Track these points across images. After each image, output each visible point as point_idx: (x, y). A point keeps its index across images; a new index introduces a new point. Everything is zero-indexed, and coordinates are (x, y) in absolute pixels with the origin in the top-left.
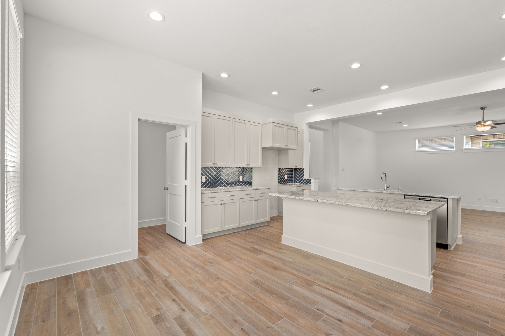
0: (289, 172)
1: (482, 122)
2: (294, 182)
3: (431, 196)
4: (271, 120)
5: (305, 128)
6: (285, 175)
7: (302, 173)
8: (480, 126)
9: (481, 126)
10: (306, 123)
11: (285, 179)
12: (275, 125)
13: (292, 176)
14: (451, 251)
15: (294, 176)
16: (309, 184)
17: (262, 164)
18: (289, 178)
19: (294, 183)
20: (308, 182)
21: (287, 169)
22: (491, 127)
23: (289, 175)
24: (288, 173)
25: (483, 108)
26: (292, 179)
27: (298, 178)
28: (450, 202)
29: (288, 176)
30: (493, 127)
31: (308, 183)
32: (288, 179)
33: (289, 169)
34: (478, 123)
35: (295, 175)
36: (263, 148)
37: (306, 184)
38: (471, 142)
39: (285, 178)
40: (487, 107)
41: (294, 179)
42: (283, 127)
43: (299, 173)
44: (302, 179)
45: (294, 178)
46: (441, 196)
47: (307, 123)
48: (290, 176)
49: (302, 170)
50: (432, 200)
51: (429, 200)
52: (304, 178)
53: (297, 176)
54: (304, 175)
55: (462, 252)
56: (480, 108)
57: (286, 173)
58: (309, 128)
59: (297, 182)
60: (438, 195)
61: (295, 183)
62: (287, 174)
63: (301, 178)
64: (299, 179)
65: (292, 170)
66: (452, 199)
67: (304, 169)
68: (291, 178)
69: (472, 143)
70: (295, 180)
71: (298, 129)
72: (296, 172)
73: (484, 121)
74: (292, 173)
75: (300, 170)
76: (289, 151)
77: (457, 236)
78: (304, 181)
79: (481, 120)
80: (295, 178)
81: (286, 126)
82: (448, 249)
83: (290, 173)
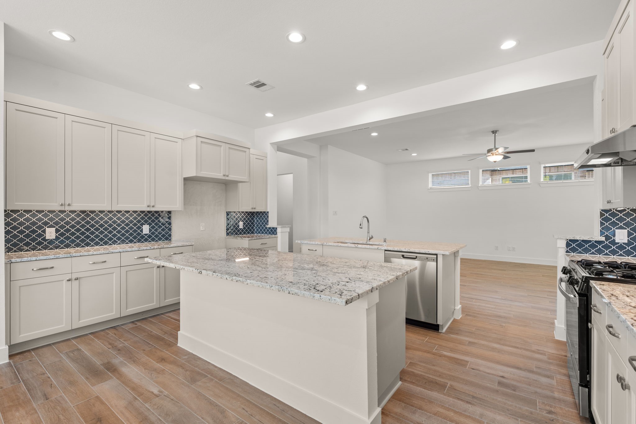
0: (247, 217)
1: (494, 149)
2: (256, 232)
3: (417, 251)
4: (194, 132)
5: (269, 150)
6: (239, 222)
7: (266, 219)
8: (491, 154)
9: (493, 155)
10: (270, 143)
11: (240, 228)
12: (201, 142)
13: (252, 223)
14: (442, 334)
15: (256, 223)
16: (275, 235)
17: (184, 204)
18: (247, 226)
19: (255, 234)
20: (273, 231)
21: (243, 212)
22: (503, 156)
23: (246, 221)
24: (245, 219)
25: (494, 132)
26: (252, 228)
27: (261, 226)
28: (440, 259)
29: (244, 224)
30: (505, 158)
31: (273, 233)
32: (244, 228)
33: (246, 212)
34: (489, 151)
35: (258, 221)
36: (185, 179)
37: (271, 234)
38: (490, 179)
39: (238, 226)
40: (499, 131)
41: (256, 228)
42: (221, 146)
43: (263, 219)
44: (266, 228)
45: (256, 225)
46: (428, 251)
47: (272, 144)
48: (248, 224)
49: (266, 214)
50: (418, 257)
51: (415, 257)
52: (268, 226)
53: (259, 223)
54: (268, 221)
55: (457, 334)
56: (492, 132)
57: (241, 219)
58: (277, 151)
59: (259, 233)
60: (424, 250)
61: (257, 234)
62: (243, 221)
63: (264, 226)
64: (263, 228)
65: (252, 214)
66: (442, 255)
67: (268, 212)
68: (250, 226)
69: (492, 179)
70: (257, 230)
71: (251, 149)
72: (258, 216)
73: (496, 148)
74: (252, 219)
75: (263, 214)
76: (240, 184)
77: (455, 307)
78: (268, 230)
79: (493, 147)
80: (258, 225)
81: (227, 145)
82: (440, 331)
83: (249, 219)
